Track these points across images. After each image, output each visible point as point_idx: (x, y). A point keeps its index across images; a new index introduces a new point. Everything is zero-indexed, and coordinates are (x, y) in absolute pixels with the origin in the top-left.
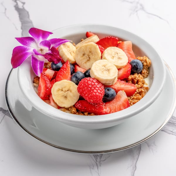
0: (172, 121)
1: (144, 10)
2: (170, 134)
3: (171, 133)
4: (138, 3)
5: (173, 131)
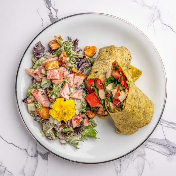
0: (166, 144)
1: (160, 20)
2: (163, 155)
3: (165, 154)
4: (156, 8)
5: (166, 153)
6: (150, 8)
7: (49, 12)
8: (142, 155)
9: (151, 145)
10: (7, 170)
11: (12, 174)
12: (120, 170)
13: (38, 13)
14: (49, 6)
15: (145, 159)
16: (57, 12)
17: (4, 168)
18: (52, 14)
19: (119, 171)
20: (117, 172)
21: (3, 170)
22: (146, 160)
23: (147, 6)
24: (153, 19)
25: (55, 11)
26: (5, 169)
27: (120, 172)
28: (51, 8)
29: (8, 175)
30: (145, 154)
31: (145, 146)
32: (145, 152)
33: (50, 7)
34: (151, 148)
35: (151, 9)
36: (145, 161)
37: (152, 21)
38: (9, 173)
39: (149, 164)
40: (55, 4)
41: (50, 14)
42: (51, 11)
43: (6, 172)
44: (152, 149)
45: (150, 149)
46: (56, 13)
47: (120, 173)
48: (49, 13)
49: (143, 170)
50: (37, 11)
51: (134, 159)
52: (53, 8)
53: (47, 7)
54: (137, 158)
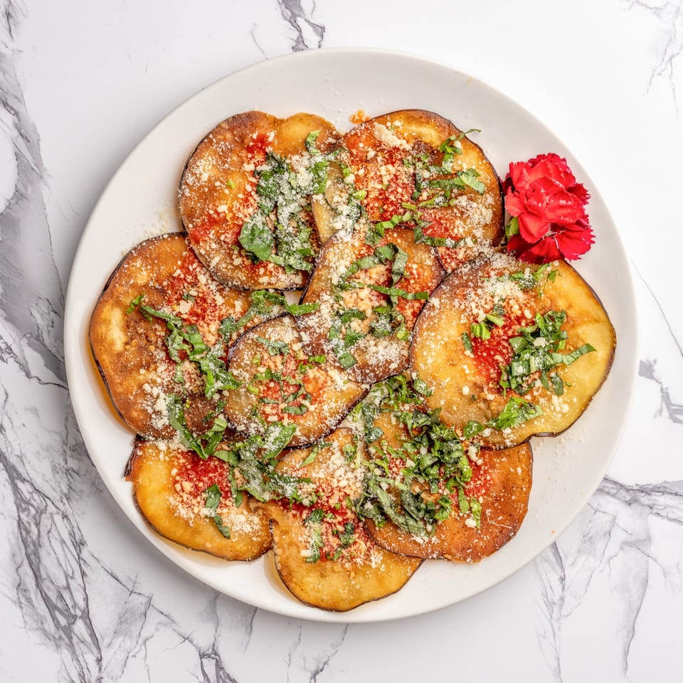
6: (657, 11)
7: (295, 34)
8: (637, 541)
9: (672, 507)
10: (156, 606)
11: (173, 621)
12: (562, 599)
13: (255, 42)
14: (294, 15)
15: (648, 556)
16: (322, 37)
17: (143, 600)
18: (306, 43)
19: (556, 599)
20: (550, 605)
21: (142, 608)
22: (655, 560)
23: (646, 6)
24: (669, 54)
25: (315, 31)
26: (149, 603)
27: (562, 605)
28: (300, 21)
29: (160, 623)
30: (649, 539)
31: (648, 510)
32: (648, 530)
33: (298, 19)
34: (671, 516)
35: (659, 16)
36: (651, 560)
37: (666, 59)
38: (162, 618)
39: (665, 574)
40: (314, 7)
41: (297, 42)
42: (300, 31)
43: (151, 613)
44: (674, 520)
45: (666, 520)
46: (319, 38)
47: (560, 609)
48: (295, 38)
49: (643, 595)
50: (252, 34)
51: (611, 558)
52: (309, 22)
53: (285, 18)
54: (621, 553)
